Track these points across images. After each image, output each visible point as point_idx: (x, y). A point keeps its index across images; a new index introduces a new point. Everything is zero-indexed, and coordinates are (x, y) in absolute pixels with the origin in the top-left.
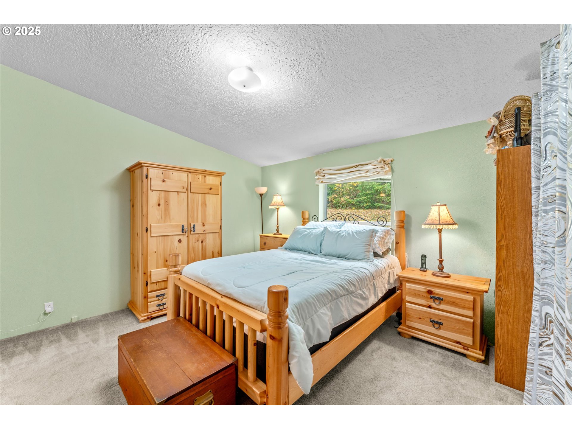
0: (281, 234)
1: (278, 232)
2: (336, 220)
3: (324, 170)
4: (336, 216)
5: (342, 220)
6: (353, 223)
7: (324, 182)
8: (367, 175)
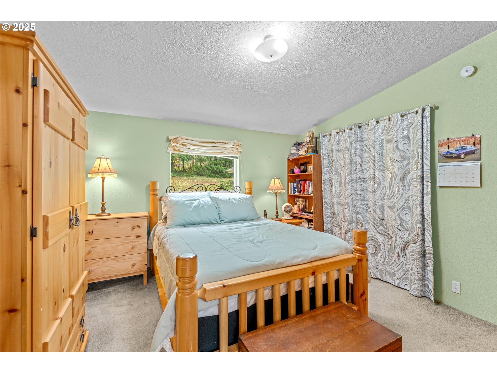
0: (110, 215)
1: (103, 211)
2: (196, 191)
3: (182, 139)
4: (197, 186)
5: (203, 190)
6: (215, 192)
7: (181, 151)
8: (224, 152)
